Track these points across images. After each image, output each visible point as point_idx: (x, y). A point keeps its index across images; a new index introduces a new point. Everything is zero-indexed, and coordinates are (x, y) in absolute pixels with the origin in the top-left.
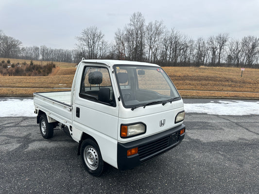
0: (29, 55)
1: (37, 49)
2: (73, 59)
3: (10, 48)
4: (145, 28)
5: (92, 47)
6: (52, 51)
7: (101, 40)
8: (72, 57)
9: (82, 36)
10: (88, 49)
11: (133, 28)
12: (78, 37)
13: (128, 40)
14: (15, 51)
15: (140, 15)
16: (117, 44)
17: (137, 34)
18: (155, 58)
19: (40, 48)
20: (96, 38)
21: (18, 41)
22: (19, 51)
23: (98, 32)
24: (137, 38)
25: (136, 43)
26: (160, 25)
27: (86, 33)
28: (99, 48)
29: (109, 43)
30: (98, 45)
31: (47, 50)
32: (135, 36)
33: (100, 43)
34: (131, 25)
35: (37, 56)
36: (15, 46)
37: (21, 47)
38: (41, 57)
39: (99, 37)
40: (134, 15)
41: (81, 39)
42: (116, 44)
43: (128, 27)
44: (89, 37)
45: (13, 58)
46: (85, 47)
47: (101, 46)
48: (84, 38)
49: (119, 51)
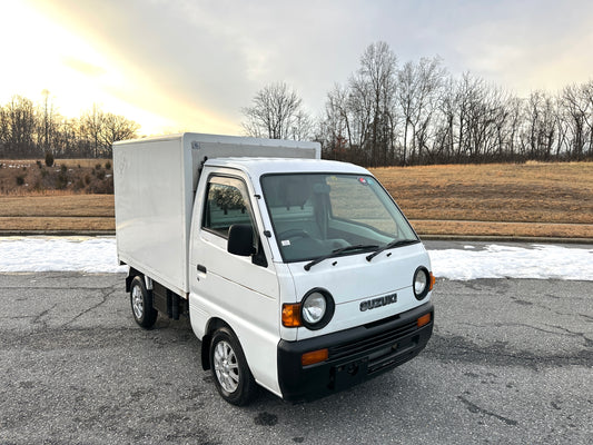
4: (395, 77)
5: (276, 130)
7: (297, 112)
9: (256, 104)
10: (267, 133)
11: (368, 79)
13: (356, 107)
15: (384, 48)
16: (330, 118)
18: (420, 148)
20: (286, 108)
21: (132, 123)
23: (288, 93)
26: (433, 67)
27: (262, 98)
28: (290, 129)
29: (312, 116)
30: (288, 123)
32: (372, 97)
34: (362, 73)
36: (127, 133)
37: (137, 134)
39: (291, 105)
40: (371, 48)
42: (326, 118)
43: (358, 78)
44: (271, 106)
46: (261, 128)
47: (295, 125)
48: (260, 109)
49: (334, 134)
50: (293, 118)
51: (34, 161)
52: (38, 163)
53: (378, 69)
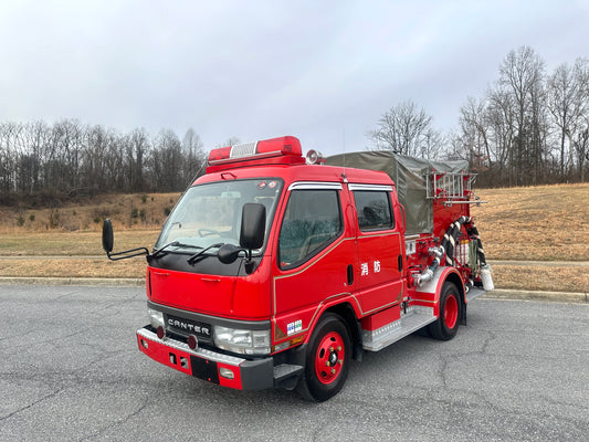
4: (544, 85)
5: (403, 150)
7: (426, 131)
9: (380, 127)
11: (508, 88)
13: (496, 121)
15: (528, 53)
16: (466, 134)
17: (521, 103)
18: (581, 159)
20: (413, 127)
23: (417, 113)
24: (522, 111)
25: (521, 126)
27: (388, 120)
28: (419, 149)
29: (442, 135)
30: (417, 143)
32: (515, 108)
39: (420, 124)
40: (512, 57)
41: (377, 135)
42: (461, 134)
43: (496, 89)
44: (397, 128)
47: (424, 144)
48: (385, 132)
49: (471, 151)
50: (422, 137)
51: (179, 194)
53: (521, 78)
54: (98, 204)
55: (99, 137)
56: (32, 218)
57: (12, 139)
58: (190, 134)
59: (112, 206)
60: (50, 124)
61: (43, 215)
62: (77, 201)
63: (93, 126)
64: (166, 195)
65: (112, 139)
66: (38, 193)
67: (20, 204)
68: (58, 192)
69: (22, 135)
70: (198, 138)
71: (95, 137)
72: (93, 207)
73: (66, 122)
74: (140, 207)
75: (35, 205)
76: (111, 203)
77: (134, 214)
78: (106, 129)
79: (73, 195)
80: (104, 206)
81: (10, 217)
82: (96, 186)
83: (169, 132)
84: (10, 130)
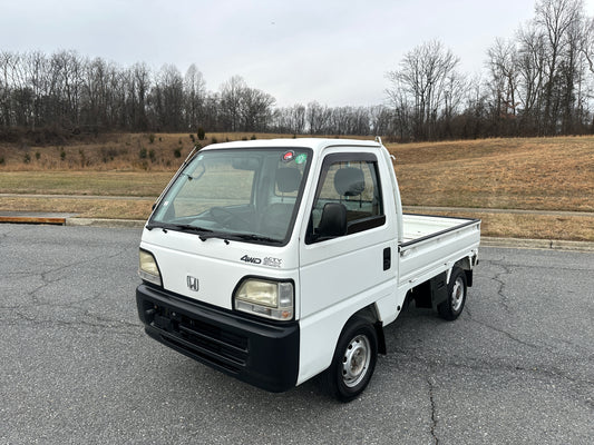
0: (286, 124)
1: (301, 110)
2: (372, 128)
3: (255, 113)
5: (426, 94)
6: (330, 113)
7: (450, 74)
8: (371, 122)
12: (392, 73)
13: (527, 64)
14: (263, 118)
16: (496, 78)
17: (554, 46)
19: (306, 108)
20: (438, 69)
21: (268, 97)
22: (270, 116)
23: (443, 53)
25: (552, 70)
27: (412, 61)
28: (442, 93)
30: (441, 86)
31: (320, 111)
32: (549, 51)
33: (447, 80)
35: (301, 125)
36: (262, 107)
37: (272, 108)
38: (307, 128)
39: (445, 67)
41: (399, 76)
42: (491, 79)
43: (527, 31)
44: (420, 69)
45: (259, 131)
46: (408, 94)
47: (447, 89)
48: (408, 73)
49: (500, 97)
51: (187, 135)
52: (192, 136)
53: (557, 18)
54: (104, 142)
55: (100, 70)
56: (38, 156)
57: (9, 70)
58: (193, 69)
59: (118, 145)
60: (48, 56)
61: (48, 153)
62: (81, 140)
63: (92, 59)
64: (173, 135)
65: (113, 74)
66: (40, 129)
67: (24, 140)
68: (61, 129)
69: (20, 66)
70: (200, 75)
71: (95, 70)
72: (99, 146)
73: (64, 53)
74: (149, 148)
75: (39, 142)
76: (117, 142)
77: (143, 155)
78: (107, 62)
79: (77, 132)
80: (110, 145)
81: (14, 153)
82: (99, 124)
83: (171, 67)
84: (6, 61)
